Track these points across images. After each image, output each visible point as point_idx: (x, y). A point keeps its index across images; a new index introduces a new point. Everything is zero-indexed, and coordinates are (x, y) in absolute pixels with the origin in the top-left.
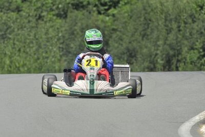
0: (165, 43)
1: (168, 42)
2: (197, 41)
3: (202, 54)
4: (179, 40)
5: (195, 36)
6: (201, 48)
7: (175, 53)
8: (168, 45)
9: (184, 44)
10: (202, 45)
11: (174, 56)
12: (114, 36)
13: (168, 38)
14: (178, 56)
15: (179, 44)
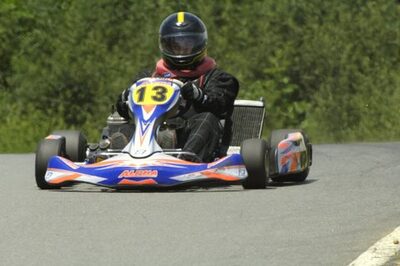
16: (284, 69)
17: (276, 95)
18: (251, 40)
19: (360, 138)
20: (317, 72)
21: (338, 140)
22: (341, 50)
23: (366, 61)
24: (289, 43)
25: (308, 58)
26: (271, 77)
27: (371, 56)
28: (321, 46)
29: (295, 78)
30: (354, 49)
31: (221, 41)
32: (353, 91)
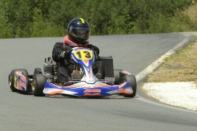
0: (97, 10)
1: (99, 9)
2: (125, 8)
3: (129, 18)
4: (109, 7)
5: (123, 3)
6: (128, 14)
7: (105, 18)
8: (99, 11)
9: (113, 10)
10: (128, 10)
11: (105, 21)
12: (53, 4)
13: (100, 6)
14: (108, 21)
15: (108, 11)
16: (128, 12)
17: (125, 20)
18: (118, 4)
19: (150, 33)
20: (137, 13)
21: (144, 33)
22: (144, 7)
23: (151, 10)
24: (129, 4)
25: (134, 9)
26: (124, 14)
27: (153, 8)
28: (138, 5)
29: (131, 15)
30: (148, 6)
31: (110, 4)
32: (148, 19)
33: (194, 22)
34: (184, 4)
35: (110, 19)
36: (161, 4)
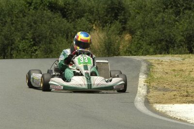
33: (97, 47)
34: (86, 29)
35: (13, 43)
36: (63, 29)
